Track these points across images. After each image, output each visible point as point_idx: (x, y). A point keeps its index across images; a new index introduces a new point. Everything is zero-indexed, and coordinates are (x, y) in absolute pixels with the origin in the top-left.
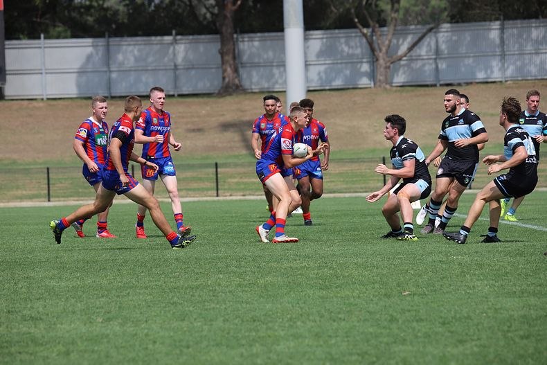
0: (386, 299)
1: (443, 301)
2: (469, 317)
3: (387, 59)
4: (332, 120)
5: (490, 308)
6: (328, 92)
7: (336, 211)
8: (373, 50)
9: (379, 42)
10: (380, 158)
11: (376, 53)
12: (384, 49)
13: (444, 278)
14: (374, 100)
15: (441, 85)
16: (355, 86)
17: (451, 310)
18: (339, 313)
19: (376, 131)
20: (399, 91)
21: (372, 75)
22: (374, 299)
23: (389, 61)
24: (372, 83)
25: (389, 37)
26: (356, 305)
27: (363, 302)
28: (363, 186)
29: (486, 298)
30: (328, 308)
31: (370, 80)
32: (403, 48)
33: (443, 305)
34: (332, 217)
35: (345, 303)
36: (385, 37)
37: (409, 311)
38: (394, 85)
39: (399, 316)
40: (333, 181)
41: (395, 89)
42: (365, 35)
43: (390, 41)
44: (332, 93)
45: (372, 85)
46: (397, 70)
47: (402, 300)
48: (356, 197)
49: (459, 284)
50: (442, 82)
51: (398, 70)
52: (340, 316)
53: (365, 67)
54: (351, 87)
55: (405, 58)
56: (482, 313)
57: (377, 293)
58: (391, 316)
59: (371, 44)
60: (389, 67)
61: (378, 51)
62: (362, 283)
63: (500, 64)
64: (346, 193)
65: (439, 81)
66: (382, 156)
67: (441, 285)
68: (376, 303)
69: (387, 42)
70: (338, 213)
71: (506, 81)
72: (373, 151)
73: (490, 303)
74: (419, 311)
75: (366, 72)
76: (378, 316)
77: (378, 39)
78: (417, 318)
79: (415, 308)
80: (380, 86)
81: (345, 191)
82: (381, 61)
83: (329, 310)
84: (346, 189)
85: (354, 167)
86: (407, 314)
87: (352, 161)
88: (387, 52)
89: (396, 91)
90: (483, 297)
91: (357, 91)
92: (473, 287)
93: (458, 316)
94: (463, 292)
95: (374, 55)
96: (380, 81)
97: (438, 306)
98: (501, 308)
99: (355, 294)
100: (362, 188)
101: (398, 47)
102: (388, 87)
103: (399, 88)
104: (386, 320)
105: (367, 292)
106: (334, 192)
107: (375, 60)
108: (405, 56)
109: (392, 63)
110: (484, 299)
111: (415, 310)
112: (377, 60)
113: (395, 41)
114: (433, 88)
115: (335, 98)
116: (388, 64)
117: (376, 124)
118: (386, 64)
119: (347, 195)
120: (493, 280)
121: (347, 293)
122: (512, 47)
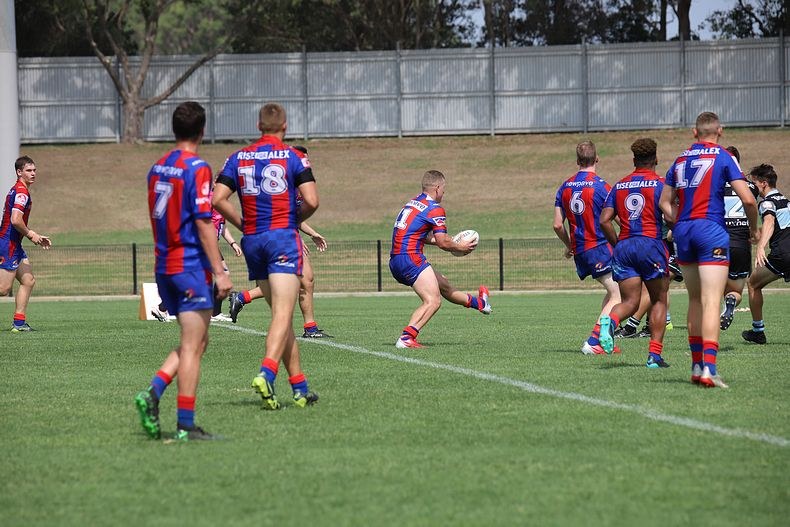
0: (140, 451)
1: (222, 453)
2: (259, 476)
3: (139, 102)
4: (58, 189)
5: (288, 464)
6: (52, 147)
7: (64, 321)
8: (118, 88)
9: (128, 76)
10: (128, 245)
11: (123, 92)
12: (135, 88)
13: (223, 419)
14: (119, 161)
15: (217, 142)
16: (93, 140)
17: (233, 467)
18: (71, 470)
19: (123, 206)
20: (157, 148)
21: (118, 125)
22: (122, 450)
23: (141, 105)
24: (118, 136)
25: (143, 70)
26: (96, 458)
27: (106, 454)
28: (102, 285)
29: (284, 448)
30: (54, 462)
31: (115, 133)
32: (164, 86)
33: (221, 459)
34: (58, 330)
35: (79, 456)
36: (137, 70)
37: (173, 467)
38: (149, 139)
39: (158, 475)
40: (59, 278)
41: (151, 144)
42: (106, 66)
43: (144, 76)
44: (59, 148)
45: (118, 139)
46: (153, 119)
47: (163, 451)
48: (93, 302)
49: (245, 429)
50: (218, 138)
51: (155, 118)
52: (72, 474)
53: (108, 112)
54: (86, 140)
55: (165, 102)
56: (278, 470)
57: (127, 442)
58: (148, 474)
59: (115, 79)
60: (142, 114)
61: (127, 91)
62: (104, 427)
63: (300, 114)
64: (78, 295)
65: (215, 136)
66: (131, 243)
67: (220, 430)
68: (126, 456)
69: (139, 78)
70: (67, 324)
71: (310, 139)
72: (118, 234)
73: (289, 457)
74: (187, 468)
75: (109, 119)
76: (129, 475)
77: (126, 73)
78: (185, 477)
79: (181, 462)
80: (129, 141)
81: (75, 292)
82: (131, 105)
83: (55, 465)
84: (77, 289)
85: (90, 257)
86: (171, 471)
87: (86, 249)
88: (139, 92)
89: (152, 149)
90: (279, 447)
91: (94, 147)
92: (265, 432)
93: (244, 474)
94: (251, 440)
95: (120, 95)
96: (129, 132)
97: (215, 460)
98: (305, 463)
99: (93, 443)
100: (101, 288)
101: (156, 85)
102: (140, 142)
103: (156, 145)
104: (139, 479)
105: (112, 440)
106: (60, 294)
107: (121, 102)
108: (165, 99)
109: (147, 108)
110: (281, 450)
111: (183, 466)
112: (125, 103)
113: (150, 75)
114: (206, 146)
115: (63, 156)
116: (141, 110)
117: (122, 196)
118: (137, 108)
119: (79, 298)
120: (292, 423)
121: (82, 441)
122: (318, 91)
